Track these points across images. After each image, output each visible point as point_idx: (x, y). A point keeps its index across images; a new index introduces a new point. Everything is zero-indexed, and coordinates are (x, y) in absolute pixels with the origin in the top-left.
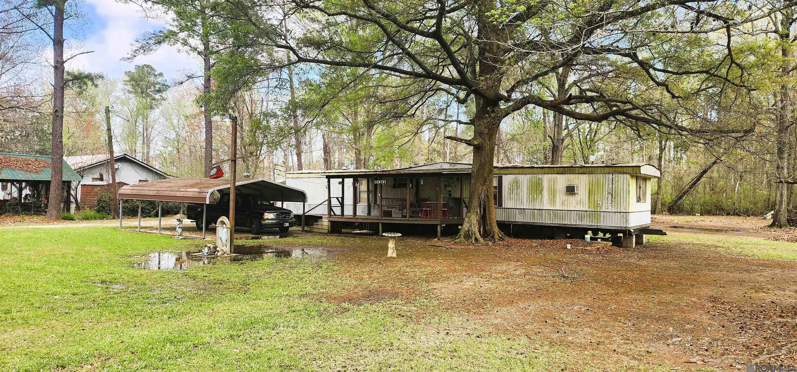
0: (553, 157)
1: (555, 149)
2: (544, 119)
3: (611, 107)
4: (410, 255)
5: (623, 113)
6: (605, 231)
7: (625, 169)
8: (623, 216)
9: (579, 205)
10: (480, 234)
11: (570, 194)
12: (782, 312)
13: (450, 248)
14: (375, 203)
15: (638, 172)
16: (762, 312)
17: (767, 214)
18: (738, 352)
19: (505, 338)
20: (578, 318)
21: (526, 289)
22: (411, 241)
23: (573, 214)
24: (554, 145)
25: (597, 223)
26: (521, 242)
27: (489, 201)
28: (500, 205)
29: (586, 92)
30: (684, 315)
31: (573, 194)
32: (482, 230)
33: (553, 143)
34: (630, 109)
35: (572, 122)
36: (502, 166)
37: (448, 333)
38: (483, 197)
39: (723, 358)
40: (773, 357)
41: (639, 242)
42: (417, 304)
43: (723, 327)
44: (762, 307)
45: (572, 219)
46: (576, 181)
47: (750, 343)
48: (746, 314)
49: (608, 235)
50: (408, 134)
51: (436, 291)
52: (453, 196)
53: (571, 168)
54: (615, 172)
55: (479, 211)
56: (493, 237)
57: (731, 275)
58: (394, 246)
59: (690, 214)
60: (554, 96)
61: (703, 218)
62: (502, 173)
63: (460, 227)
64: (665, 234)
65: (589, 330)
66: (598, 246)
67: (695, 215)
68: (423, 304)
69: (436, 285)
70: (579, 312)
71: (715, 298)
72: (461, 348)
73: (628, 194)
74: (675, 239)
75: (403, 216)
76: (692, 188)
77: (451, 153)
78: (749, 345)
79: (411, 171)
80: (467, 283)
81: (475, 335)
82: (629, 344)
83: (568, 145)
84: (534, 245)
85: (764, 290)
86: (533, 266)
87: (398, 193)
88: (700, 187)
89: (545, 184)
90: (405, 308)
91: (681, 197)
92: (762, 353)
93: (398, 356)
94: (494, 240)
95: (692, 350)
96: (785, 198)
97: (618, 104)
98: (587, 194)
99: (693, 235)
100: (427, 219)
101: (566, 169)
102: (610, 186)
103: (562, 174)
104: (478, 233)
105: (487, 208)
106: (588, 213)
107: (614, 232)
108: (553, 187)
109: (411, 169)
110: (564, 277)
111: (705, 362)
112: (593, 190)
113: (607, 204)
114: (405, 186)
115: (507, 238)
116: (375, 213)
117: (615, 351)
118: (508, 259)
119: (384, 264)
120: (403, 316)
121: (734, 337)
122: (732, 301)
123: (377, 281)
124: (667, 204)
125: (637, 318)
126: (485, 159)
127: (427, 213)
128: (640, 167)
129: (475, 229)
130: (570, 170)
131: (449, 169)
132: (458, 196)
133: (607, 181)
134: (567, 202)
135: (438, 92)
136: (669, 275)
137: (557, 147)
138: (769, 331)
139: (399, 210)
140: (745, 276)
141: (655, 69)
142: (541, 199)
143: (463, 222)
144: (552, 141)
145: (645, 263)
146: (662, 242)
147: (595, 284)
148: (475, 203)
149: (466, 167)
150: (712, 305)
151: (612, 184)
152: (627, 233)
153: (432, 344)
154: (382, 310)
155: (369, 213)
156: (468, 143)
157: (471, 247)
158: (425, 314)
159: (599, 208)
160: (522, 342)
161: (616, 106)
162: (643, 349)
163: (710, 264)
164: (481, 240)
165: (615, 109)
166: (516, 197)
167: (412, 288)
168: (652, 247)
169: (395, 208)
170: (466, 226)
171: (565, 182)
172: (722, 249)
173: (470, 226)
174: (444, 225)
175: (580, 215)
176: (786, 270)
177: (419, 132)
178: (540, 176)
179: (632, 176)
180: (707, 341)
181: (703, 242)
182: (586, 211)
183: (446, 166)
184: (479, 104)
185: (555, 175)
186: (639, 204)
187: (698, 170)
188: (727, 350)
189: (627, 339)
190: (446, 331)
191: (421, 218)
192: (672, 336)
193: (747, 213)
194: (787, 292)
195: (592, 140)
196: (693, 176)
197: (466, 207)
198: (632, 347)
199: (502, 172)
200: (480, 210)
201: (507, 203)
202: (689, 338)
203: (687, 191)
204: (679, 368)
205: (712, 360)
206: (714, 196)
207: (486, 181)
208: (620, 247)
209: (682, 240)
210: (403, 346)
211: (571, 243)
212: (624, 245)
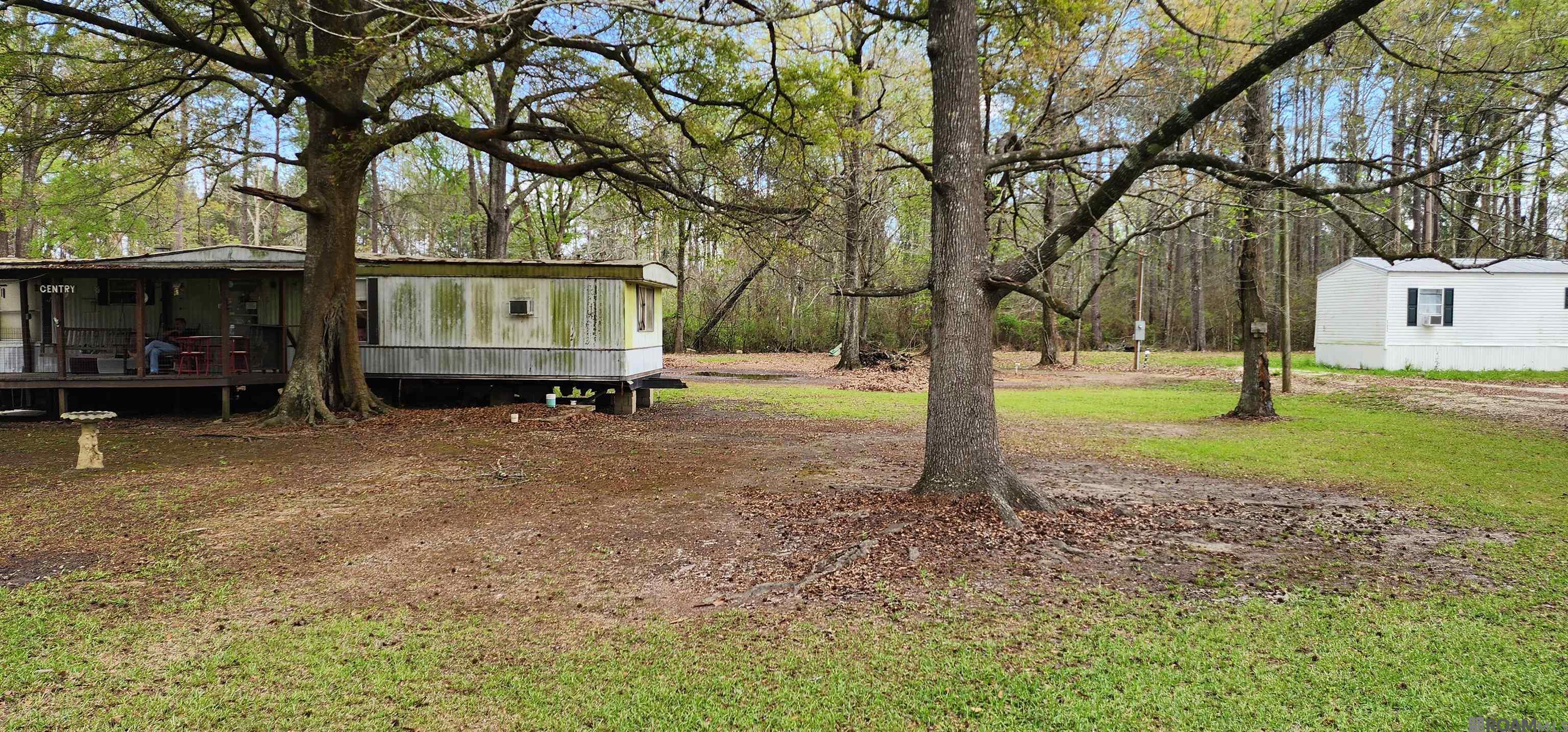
0: (489, 245)
1: (494, 229)
2: (471, 169)
3: (590, 152)
4: (143, 463)
5: (609, 165)
6: (584, 386)
7: (616, 271)
8: (615, 356)
9: (535, 337)
10: (327, 404)
11: (518, 317)
12: (842, 502)
13: (253, 438)
14: (47, 339)
15: (638, 276)
16: (814, 505)
17: (834, 347)
18: (776, 575)
19: (360, 616)
20: (519, 553)
21: (419, 510)
22: (150, 429)
23: (523, 356)
24: (490, 220)
25: (570, 371)
26: (418, 415)
27: (347, 332)
28: (374, 339)
29: (543, 119)
30: (702, 524)
31: (523, 317)
32: (331, 394)
33: (489, 216)
34: (621, 160)
35: (527, 178)
36: (377, 258)
37: (222, 627)
38: (333, 324)
39: (754, 589)
40: (825, 576)
41: (643, 402)
42: (146, 573)
43: (759, 536)
44: (816, 496)
45: (523, 367)
46: (530, 291)
47: (794, 558)
48: (794, 511)
49: (590, 393)
50: (140, 177)
51: (202, 536)
52: (261, 322)
53: (519, 267)
54: (599, 275)
55: (323, 354)
56: (357, 409)
57: (778, 448)
58: (96, 442)
59: (728, 351)
60: (487, 122)
61: (746, 357)
62: (376, 273)
63: (280, 391)
64: (685, 386)
65: (537, 575)
66: (571, 415)
67: (735, 353)
68: (163, 570)
69: (204, 524)
70: (522, 542)
71: (751, 489)
72: (252, 656)
73: (622, 316)
74: (701, 394)
75: (128, 372)
76: (731, 306)
77: (262, 228)
78: (793, 561)
79: (149, 263)
80: (285, 512)
81: (291, 621)
82: (606, 589)
83: (518, 223)
84: (446, 419)
85: (821, 469)
86: (439, 463)
87: (115, 316)
88: (742, 305)
89: (469, 297)
90: (111, 586)
91: (715, 322)
92: (810, 571)
93: (79, 700)
94: (361, 415)
95: (709, 583)
96: (856, 323)
97: (602, 147)
98: (551, 318)
99: (729, 386)
100: (193, 376)
101: (510, 267)
102: (592, 301)
103: (501, 277)
104: (323, 403)
105: (342, 348)
106: (553, 352)
107: (599, 386)
108: (484, 302)
109: (149, 260)
110: (500, 478)
111: (727, 601)
112: (561, 310)
113: (585, 335)
114: (131, 298)
115: (388, 410)
116: (46, 365)
117: (580, 606)
118: (388, 453)
119: (65, 488)
120: (103, 606)
121: (773, 551)
122: (776, 491)
123: (38, 529)
124: (693, 334)
125: (626, 539)
126: (334, 241)
127: (193, 362)
128: (641, 267)
129: (316, 393)
130: (517, 270)
131: (249, 262)
132: (274, 321)
133: (585, 291)
134: (514, 331)
135: (212, 85)
136: (686, 457)
137: (496, 224)
138: (823, 535)
139: (117, 357)
140: (797, 448)
141: (663, 91)
142: (461, 326)
143: (287, 378)
144: (487, 213)
145: (648, 438)
146: (681, 400)
147: (558, 486)
148: (315, 336)
149: (294, 257)
150: (745, 502)
151: (595, 297)
152: (622, 386)
153: (179, 658)
154: (41, 597)
155: (29, 365)
156: (294, 204)
157: (305, 433)
158: (168, 592)
159: (572, 342)
160: (397, 620)
161: (600, 152)
162: (629, 595)
163: (749, 433)
164: (331, 416)
165: (596, 156)
166: (408, 324)
167: (140, 537)
168: (665, 410)
169: (101, 351)
170: (292, 388)
171: (509, 293)
172: (769, 407)
173: (304, 388)
174: (243, 388)
175: (538, 358)
176: (853, 435)
177: (171, 173)
178: (458, 281)
179: (629, 284)
180: (734, 564)
181: (743, 396)
182: (549, 349)
183: (244, 255)
184: (318, 120)
185: (488, 279)
186: (642, 334)
187: (740, 276)
188: (760, 574)
189: (603, 582)
190: (218, 623)
191: (177, 373)
192: (679, 564)
193: (809, 347)
194: (851, 469)
195: (563, 216)
196: (731, 286)
197: (294, 345)
198: (612, 593)
199: (377, 270)
200: (327, 352)
201: (391, 336)
202: (706, 563)
203: (724, 313)
204: (685, 618)
205: (737, 595)
206: (762, 321)
207: (341, 288)
208: (610, 413)
209: (712, 394)
210: (95, 673)
211: (520, 412)
212: (617, 409)
